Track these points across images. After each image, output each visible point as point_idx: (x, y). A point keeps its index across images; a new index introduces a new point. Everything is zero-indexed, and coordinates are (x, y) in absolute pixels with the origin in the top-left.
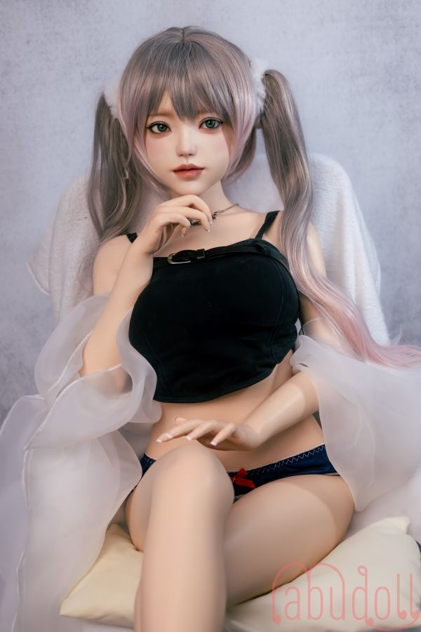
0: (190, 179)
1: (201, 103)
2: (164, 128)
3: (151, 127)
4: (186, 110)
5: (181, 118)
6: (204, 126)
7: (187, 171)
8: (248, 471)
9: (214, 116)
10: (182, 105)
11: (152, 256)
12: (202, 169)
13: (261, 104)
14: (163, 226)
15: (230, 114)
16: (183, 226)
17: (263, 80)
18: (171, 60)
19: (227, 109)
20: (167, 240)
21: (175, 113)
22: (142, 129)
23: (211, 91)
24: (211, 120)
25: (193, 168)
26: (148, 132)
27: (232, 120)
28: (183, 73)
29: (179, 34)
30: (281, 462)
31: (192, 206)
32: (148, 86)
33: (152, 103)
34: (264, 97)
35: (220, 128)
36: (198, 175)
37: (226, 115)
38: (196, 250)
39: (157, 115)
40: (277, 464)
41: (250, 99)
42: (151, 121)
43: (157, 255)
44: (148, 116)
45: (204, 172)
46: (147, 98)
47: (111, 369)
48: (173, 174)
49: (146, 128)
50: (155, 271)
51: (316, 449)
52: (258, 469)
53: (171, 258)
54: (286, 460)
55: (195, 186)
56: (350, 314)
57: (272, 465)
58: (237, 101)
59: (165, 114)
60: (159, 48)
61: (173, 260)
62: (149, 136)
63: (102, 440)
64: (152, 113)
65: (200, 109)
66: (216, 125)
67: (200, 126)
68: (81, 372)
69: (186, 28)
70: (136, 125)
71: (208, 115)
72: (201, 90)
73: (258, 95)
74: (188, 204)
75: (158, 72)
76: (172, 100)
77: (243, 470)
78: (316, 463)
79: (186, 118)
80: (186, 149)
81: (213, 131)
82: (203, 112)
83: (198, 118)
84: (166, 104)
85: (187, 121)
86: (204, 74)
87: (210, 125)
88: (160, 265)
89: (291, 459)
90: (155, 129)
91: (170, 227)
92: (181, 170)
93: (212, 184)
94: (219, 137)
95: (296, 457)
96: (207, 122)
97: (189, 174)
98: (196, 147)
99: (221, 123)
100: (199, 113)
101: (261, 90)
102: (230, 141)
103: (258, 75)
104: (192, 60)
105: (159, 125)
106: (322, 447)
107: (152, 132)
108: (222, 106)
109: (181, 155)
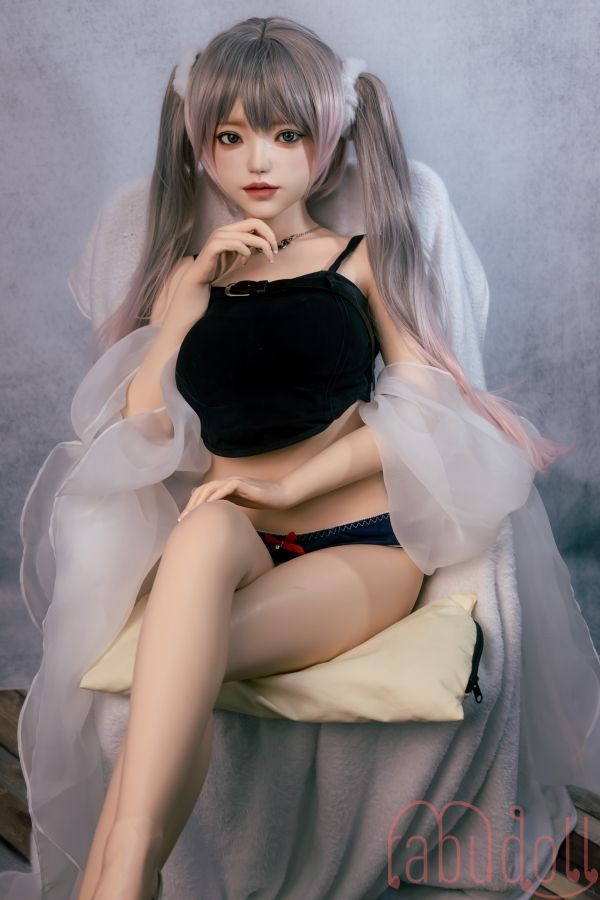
0: (262, 199)
1: (278, 113)
2: (235, 139)
3: (220, 137)
4: (261, 120)
5: (255, 129)
6: (281, 138)
7: (259, 190)
8: (298, 536)
9: (293, 128)
10: (256, 112)
11: (208, 286)
12: (277, 188)
13: (351, 114)
14: (220, 255)
15: (311, 126)
16: (243, 255)
17: (356, 87)
18: (246, 60)
19: (308, 120)
20: (226, 269)
21: (247, 123)
22: (210, 137)
23: (288, 97)
24: (289, 133)
25: (266, 187)
26: (218, 142)
27: (313, 133)
28: (259, 77)
29: (259, 28)
30: (337, 528)
31: (255, 233)
32: (219, 91)
33: (222, 108)
34: (356, 105)
35: (300, 141)
36: (272, 194)
37: (306, 127)
38: (257, 280)
39: (227, 123)
40: (333, 530)
41: (337, 104)
42: (220, 129)
43: (216, 283)
44: (217, 124)
45: (278, 191)
46: (217, 102)
47: (156, 411)
48: (244, 193)
49: (215, 137)
50: (211, 302)
51: (380, 517)
52: (310, 534)
53: (228, 288)
54: (343, 527)
55: (267, 207)
57: (327, 531)
58: (319, 107)
59: (236, 123)
60: (233, 45)
61: (231, 291)
62: (218, 146)
63: (139, 493)
64: (222, 121)
65: (276, 119)
66: (295, 138)
67: (277, 139)
68: (123, 413)
69: (269, 19)
70: (204, 134)
71: (286, 127)
72: (277, 97)
73: (348, 102)
74: (249, 229)
75: (230, 75)
76: (245, 108)
77: (293, 533)
78: (378, 532)
79: (260, 129)
80: (258, 165)
81: (291, 145)
82: (281, 122)
83: (274, 129)
84: (238, 112)
85: (261, 132)
86: (284, 81)
87: (287, 138)
88: (217, 295)
89: (349, 525)
90: (225, 139)
91: (230, 255)
92: (252, 189)
93: (288, 205)
94: (299, 151)
95: (355, 524)
96: (284, 134)
97: (261, 193)
98: (270, 163)
99: (301, 136)
100: (274, 123)
101: (354, 98)
102: (311, 155)
103: (349, 78)
104: (269, 62)
105: (229, 135)
106: (386, 515)
107: (222, 142)
108: (303, 119)
109: (252, 172)
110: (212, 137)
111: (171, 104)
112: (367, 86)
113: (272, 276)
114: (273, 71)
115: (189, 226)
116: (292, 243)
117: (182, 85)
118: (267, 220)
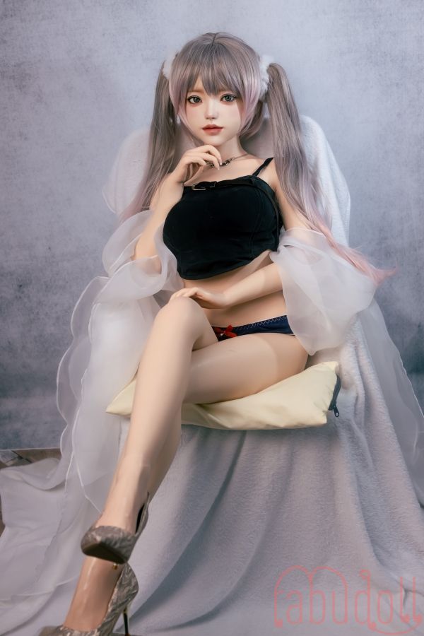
0: (213, 134)
1: (222, 85)
2: (198, 100)
3: (189, 99)
4: (212, 89)
5: (209, 94)
6: (224, 99)
7: (212, 129)
8: (234, 328)
9: (231, 93)
10: (209, 85)
11: (182, 184)
12: (222, 128)
13: (265, 87)
14: (189, 165)
15: (241, 92)
16: (202, 165)
17: (268, 71)
18: (203, 56)
19: (239, 89)
20: (194, 174)
21: (204, 90)
22: (183, 100)
23: (228, 76)
24: (228, 96)
25: (215, 127)
26: (188, 102)
27: (242, 95)
28: (211, 65)
29: (212, 38)
30: (257, 323)
31: (209, 152)
32: (188, 73)
33: (190, 84)
35: (235, 101)
36: (219, 131)
37: (238, 93)
38: (210, 181)
39: (193, 91)
40: (254, 324)
41: (256, 81)
42: (189, 95)
43: (187, 184)
44: (188, 92)
45: (223, 130)
46: (187, 80)
47: (152, 257)
48: (203, 131)
49: (186, 99)
50: (184, 194)
51: (282, 317)
52: (241, 327)
53: (194, 186)
54: (260, 323)
55: (216, 139)
57: (251, 325)
58: (246, 83)
59: (198, 91)
60: (196, 47)
61: (196, 187)
62: (188, 105)
64: (190, 90)
65: (221, 88)
66: (232, 99)
67: (222, 100)
68: (133, 258)
69: (217, 33)
70: (180, 99)
71: (227, 93)
72: (222, 75)
73: (263, 80)
74: (206, 151)
75: (195, 63)
76: (203, 82)
77: (230, 326)
78: (280, 326)
79: (212, 94)
80: (211, 114)
81: (230, 103)
82: (223, 90)
83: (220, 94)
84: (199, 84)
85: (212, 96)
86: (225, 66)
87: (227, 99)
88: (187, 190)
89: (263, 322)
90: (192, 100)
91: (195, 166)
92: (207, 128)
93: (229, 138)
94: (235, 106)
95: (267, 321)
96: (225, 97)
97: (213, 131)
98: (218, 113)
99: (235, 98)
100: (220, 90)
101: (266, 77)
102: (242, 109)
103: (264, 66)
104: (217, 55)
105: (194, 98)
106: (286, 316)
107: (190, 102)
108: (236, 87)
109: (207, 118)
110: (184, 100)
111: (162, 83)
112: (275, 71)
113: (219, 178)
114: (219, 62)
115: (173, 153)
116: (232, 162)
117: (168, 71)
118: (217, 147)
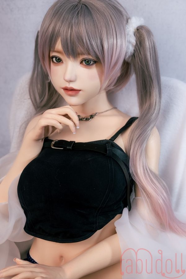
2: (59, 60)
3: (53, 57)
6: (84, 62)
7: (69, 91)
9: (90, 57)
12: (80, 90)
15: (101, 58)
16: (58, 129)
17: (135, 34)
19: (98, 54)
24: (88, 60)
25: (72, 90)
27: (102, 61)
35: (94, 65)
36: (78, 93)
37: (97, 57)
39: (54, 51)
45: (81, 92)
53: (53, 143)
56: (161, 201)
59: (58, 52)
62: (51, 63)
64: (51, 50)
65: (80, 52)
66: (92, 63)
67: (81, 63)
71: (86, 57)
72: (80, 39)
74: (64, 113)
76: (62, 44)
80: (68, 77)
81: (89, 67)
82: (82, 54)
83: (79, 57)
84: (59, 46)
85: (71, 59)
87: (87, 63)
90: (54, 59)
92: (66, 89)
94: (93, 71)
96: (85, 60)
97: (70, 93)
98: (76, 76)
99: (95, 62)
100: (79, 54)
105: (56, 58)
107: (53, 61)
108: (95, 52)
